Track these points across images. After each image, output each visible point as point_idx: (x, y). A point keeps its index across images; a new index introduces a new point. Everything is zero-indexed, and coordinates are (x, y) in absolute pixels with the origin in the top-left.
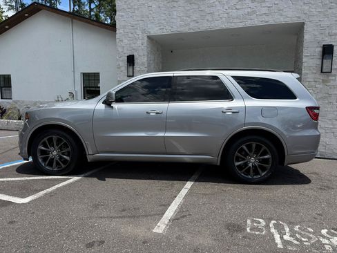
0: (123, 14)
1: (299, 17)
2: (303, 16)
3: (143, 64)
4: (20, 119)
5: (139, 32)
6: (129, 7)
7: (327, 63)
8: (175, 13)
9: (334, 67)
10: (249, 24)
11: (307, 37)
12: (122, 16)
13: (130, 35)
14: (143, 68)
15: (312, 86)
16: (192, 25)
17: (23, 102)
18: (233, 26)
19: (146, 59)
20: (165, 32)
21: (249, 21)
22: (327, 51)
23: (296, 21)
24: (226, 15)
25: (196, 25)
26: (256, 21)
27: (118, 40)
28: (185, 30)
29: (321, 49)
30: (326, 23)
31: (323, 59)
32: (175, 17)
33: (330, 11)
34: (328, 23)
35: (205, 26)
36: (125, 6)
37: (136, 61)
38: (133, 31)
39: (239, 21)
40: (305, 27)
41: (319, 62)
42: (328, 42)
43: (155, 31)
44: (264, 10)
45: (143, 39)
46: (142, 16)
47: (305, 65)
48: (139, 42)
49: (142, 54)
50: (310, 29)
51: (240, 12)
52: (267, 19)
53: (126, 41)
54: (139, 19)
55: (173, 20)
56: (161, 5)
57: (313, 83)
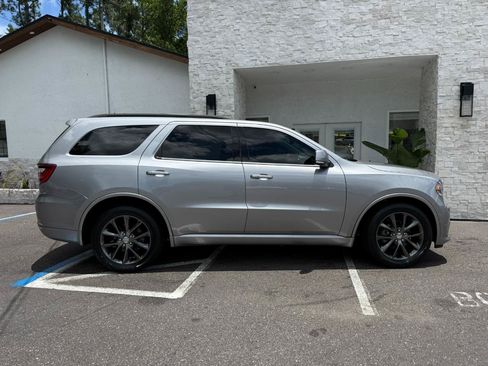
0: (199, 39)
1: (431, 49)
2: (436, 48)
3: (228, 107)
4: (25, 186)
5: (222, 64)
6: (207, 29)
7: (466, 105)
8: (272, 40)
9: (475, 109)
10: (371, 55)
11: (442, 73)
12: (196, 41)
13: (209, 68)
14: (229, 112)
15: (449, 133)
16: (297, 56)
17: (27, 160)
18: (351, 58)
19: (233, 100)
20: (259, 64)
21: (371, 53)
22: (466, 90)
23: (428, 53)
24: (340, 44)
25: (302, 55)
26: (378, 53)
27: (191, 75)
28: (287, 61)
29: (458, 88)
30: (463, 57)
31: (461, 100)
32: (273, 44)
33: (468, 42)
34: (466, 57)
35: (314, 57)
36: (201, 29)
37: (218, 103)
38: (213, 62)
39: (357, 52)
40: (439, 60)
41: (458, 104)
42: (466, 79)
43: (245, 62)
44: (389, 40)
45: (228, 73)
46: (227, 42)
47: (440, 107)
48: (223, 77)
49: (226, 93)
50: (445, 64)
51: (360, 41)
52: (392, 50)
53: (203, 76)
54: (222, 46)
55: (269, 49)
56: (252, 29)
57: (451, 129)
